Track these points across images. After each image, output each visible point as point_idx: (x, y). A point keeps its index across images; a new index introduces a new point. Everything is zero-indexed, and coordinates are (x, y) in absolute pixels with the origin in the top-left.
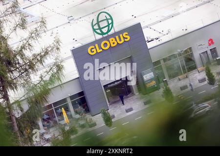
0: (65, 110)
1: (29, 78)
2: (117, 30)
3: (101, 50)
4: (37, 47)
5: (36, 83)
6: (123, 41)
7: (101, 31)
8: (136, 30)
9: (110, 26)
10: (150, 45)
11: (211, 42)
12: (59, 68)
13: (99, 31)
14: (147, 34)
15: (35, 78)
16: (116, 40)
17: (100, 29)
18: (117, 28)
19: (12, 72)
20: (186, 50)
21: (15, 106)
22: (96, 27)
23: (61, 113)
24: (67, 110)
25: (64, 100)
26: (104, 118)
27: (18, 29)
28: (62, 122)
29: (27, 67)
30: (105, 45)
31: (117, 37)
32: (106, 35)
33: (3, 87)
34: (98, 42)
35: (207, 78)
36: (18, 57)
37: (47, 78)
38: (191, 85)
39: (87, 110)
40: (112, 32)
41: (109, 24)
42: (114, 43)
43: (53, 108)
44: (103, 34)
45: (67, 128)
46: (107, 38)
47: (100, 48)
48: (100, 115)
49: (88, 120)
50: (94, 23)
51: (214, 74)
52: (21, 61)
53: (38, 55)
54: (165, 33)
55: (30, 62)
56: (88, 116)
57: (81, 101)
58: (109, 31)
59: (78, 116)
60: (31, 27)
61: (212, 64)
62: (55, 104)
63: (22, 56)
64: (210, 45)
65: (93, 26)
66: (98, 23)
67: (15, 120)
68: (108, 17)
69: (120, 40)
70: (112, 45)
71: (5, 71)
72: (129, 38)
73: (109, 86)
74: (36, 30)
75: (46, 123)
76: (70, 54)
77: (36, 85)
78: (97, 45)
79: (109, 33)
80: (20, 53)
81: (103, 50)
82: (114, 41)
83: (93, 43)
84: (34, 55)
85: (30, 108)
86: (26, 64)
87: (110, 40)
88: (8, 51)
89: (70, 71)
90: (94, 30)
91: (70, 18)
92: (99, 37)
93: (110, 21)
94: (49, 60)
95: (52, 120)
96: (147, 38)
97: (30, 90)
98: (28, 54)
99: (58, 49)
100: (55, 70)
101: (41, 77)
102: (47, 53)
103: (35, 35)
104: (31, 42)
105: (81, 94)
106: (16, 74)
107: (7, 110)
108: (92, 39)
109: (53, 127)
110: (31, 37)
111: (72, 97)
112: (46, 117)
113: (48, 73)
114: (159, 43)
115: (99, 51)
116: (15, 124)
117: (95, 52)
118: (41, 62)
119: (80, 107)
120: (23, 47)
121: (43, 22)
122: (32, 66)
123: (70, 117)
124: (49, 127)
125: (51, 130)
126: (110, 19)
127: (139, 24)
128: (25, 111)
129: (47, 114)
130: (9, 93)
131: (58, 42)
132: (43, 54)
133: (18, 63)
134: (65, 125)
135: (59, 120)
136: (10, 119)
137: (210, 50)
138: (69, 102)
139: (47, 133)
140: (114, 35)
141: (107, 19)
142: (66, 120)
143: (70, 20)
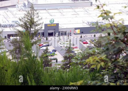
4: (39, 22)
8: (58, 24)
10: (59, 28)
11: (71, 31)
12: (42, 28)
14: (60, 26)
15: (37, 28)
18: (54, 23)
19: (33, 25)
20: (66, 31)
22: (50, 21)
23: (39, 35)
24: (40, 35)
25: (40, 33)
26: (46, 39)
33: (30, 27)
34: (50, 24)
37: (39, 29)
39: (43, 36)
56: (43, 37)
57: (43, 34)
60: (39, 18)
62: (38, 33)
63: (36, 23)
72: (56, 25)
73: (49, 33)
76: (44, 25)
80: (36, 22)
88: (34, 21)
92: (50, 23)
94: (40, 26)
102: (40, 24)
103: (40, 20)
104: (38, 21)
105: (44, 33)
110: (38, 20)
115: (50, 26)
120: (36, 21)
122: (37, 25)
123: (40, 36)
124: (36, 37)
126: (54, 21)
137: (70, 33)
138: (41, 33)
140: (53, 24)
142: (39, 37)
143: (46, 18)
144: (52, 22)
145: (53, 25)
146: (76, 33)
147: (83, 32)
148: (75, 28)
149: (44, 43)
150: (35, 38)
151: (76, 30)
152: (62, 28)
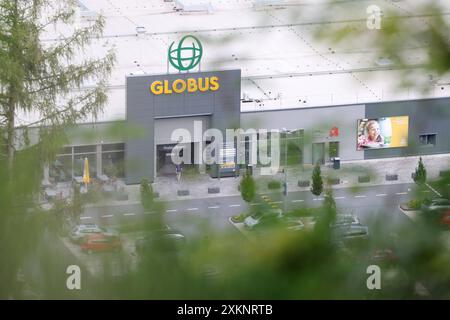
0: (89, 161)
1: (54, 98)
2: (203, 69)
3: (170, 92)
4: (79, 58)
5: (60, 109)
6: (206, 88)
7: (180, 63)
9: (196, 60)
10: (244, 107)
11: (335, 131)
12: (101, 98)
13: (176, 62)
14: (246, 92)
15: (61, 101)
16: (197, 84)
17: (179, 59)
19: (30, 81)
20: (294, 132)
21: (19, 133)
23: (81, 166)
24: (92, 159)
25: (93, 148)
26: (143, 192)
27: (59, 21)
28: (79, 179)
29: (55, 82)
30: (179, 85)
31: (200, 79)
32: (185, 72)
33: (11, 99)
34: (170, 77)
35: (311, 182)
36: (47, 64)
37: (78, 107)
38: (285, 185)
40: (195, 69)
41: (194, 57)
42: (193, 87)
43: (73, 154)
44: (180, 67)
45: (84, 190)
46: (185, 77)
47: (170, 87)
48: (139, 186)
49: (119, 187)
50: (173, 49)
51: (323, 180)
52: (49, 70)
53: (77, 68)
54: (272, 96)
55: (62, 74)
56: (120, 183)
57: (117, 156)
58: (191, 67)
59: (105, 178)
61: (326, 164)
62: (78, 149)
63: (54, 62)
64: (332, 135)
65: (170, 52)
66: (179, 49)
67: (12, 154)
68: (197, 47)
69: (204, 86)
70: (190, 90)
71: (20, 76)
72: (217, 86)
73: (165, 148)
74: (86, 32)
75: (54, 172)
76: (123, 82)
77: (58, 113)
78: (166, 82)
79: (191, 71)
80: (52, 57)
81: (173, 92)
82: (194, 84)
83: (162, 77)
84: (71, 67)
85: (40, 143)
86: (55, 76)
87: (189, 80)
88: (35, 48)
89: (116, 107)
90: (170, 58)
91: (139, 30)
92: (174, 71)
93: (197, 53)
94: (90, 82)
95: (65, 172)
96: (244, 95)
97: (49, 117)
98: (63, 62)
99: (108, 69)
100: (94, 100)
101: (70, 103)
102: (90, 69)
103: (82, 37)
104: (74, 47)
105: (121, 146)
106: (36, 86)
107: (6, 135)
108: (163, 71)
109: (63, 181)
110: (74, 39)
111: (105, 147)
112: (57, 163)
113: (82, 99)
114: (258, 109)
115: (167, 91)
116: (11, 159)
117: (161, 92)
118: (78, 80)
119: (112, 165)
120: (59, 51)
121: (100, 23)
122: (62, 82)
123: (93, 175)
124: (58, 180)
125: (59, 185)
126: (198, 50)
127: (239, 72)
128: (31, 145)
129: (61, 159)
130: (16, 111)
131: (111, 59)
132: (84, 69)
133: (44, 72)
134: (83, 184)
135: (76, 175)
136: (6, 149)
137: (331, 143)
138: (99, 151)
139: (51, 188)
140: (196, 75)
141: (194, 49)
142: (86, 178)
143: (140, 32)
144: (186, 64)
145: (192, 85)
146: (374, 145)
147: (431, 137)
148: (368, 106)
149: (122, 231)
150: (50, 193)
151: (375, 125)
152: (269, 105)
